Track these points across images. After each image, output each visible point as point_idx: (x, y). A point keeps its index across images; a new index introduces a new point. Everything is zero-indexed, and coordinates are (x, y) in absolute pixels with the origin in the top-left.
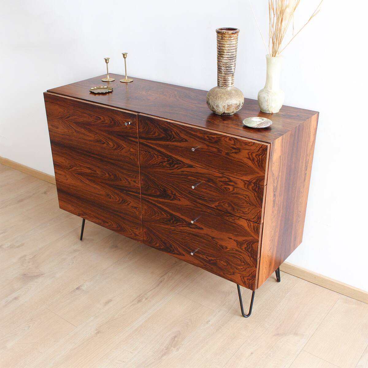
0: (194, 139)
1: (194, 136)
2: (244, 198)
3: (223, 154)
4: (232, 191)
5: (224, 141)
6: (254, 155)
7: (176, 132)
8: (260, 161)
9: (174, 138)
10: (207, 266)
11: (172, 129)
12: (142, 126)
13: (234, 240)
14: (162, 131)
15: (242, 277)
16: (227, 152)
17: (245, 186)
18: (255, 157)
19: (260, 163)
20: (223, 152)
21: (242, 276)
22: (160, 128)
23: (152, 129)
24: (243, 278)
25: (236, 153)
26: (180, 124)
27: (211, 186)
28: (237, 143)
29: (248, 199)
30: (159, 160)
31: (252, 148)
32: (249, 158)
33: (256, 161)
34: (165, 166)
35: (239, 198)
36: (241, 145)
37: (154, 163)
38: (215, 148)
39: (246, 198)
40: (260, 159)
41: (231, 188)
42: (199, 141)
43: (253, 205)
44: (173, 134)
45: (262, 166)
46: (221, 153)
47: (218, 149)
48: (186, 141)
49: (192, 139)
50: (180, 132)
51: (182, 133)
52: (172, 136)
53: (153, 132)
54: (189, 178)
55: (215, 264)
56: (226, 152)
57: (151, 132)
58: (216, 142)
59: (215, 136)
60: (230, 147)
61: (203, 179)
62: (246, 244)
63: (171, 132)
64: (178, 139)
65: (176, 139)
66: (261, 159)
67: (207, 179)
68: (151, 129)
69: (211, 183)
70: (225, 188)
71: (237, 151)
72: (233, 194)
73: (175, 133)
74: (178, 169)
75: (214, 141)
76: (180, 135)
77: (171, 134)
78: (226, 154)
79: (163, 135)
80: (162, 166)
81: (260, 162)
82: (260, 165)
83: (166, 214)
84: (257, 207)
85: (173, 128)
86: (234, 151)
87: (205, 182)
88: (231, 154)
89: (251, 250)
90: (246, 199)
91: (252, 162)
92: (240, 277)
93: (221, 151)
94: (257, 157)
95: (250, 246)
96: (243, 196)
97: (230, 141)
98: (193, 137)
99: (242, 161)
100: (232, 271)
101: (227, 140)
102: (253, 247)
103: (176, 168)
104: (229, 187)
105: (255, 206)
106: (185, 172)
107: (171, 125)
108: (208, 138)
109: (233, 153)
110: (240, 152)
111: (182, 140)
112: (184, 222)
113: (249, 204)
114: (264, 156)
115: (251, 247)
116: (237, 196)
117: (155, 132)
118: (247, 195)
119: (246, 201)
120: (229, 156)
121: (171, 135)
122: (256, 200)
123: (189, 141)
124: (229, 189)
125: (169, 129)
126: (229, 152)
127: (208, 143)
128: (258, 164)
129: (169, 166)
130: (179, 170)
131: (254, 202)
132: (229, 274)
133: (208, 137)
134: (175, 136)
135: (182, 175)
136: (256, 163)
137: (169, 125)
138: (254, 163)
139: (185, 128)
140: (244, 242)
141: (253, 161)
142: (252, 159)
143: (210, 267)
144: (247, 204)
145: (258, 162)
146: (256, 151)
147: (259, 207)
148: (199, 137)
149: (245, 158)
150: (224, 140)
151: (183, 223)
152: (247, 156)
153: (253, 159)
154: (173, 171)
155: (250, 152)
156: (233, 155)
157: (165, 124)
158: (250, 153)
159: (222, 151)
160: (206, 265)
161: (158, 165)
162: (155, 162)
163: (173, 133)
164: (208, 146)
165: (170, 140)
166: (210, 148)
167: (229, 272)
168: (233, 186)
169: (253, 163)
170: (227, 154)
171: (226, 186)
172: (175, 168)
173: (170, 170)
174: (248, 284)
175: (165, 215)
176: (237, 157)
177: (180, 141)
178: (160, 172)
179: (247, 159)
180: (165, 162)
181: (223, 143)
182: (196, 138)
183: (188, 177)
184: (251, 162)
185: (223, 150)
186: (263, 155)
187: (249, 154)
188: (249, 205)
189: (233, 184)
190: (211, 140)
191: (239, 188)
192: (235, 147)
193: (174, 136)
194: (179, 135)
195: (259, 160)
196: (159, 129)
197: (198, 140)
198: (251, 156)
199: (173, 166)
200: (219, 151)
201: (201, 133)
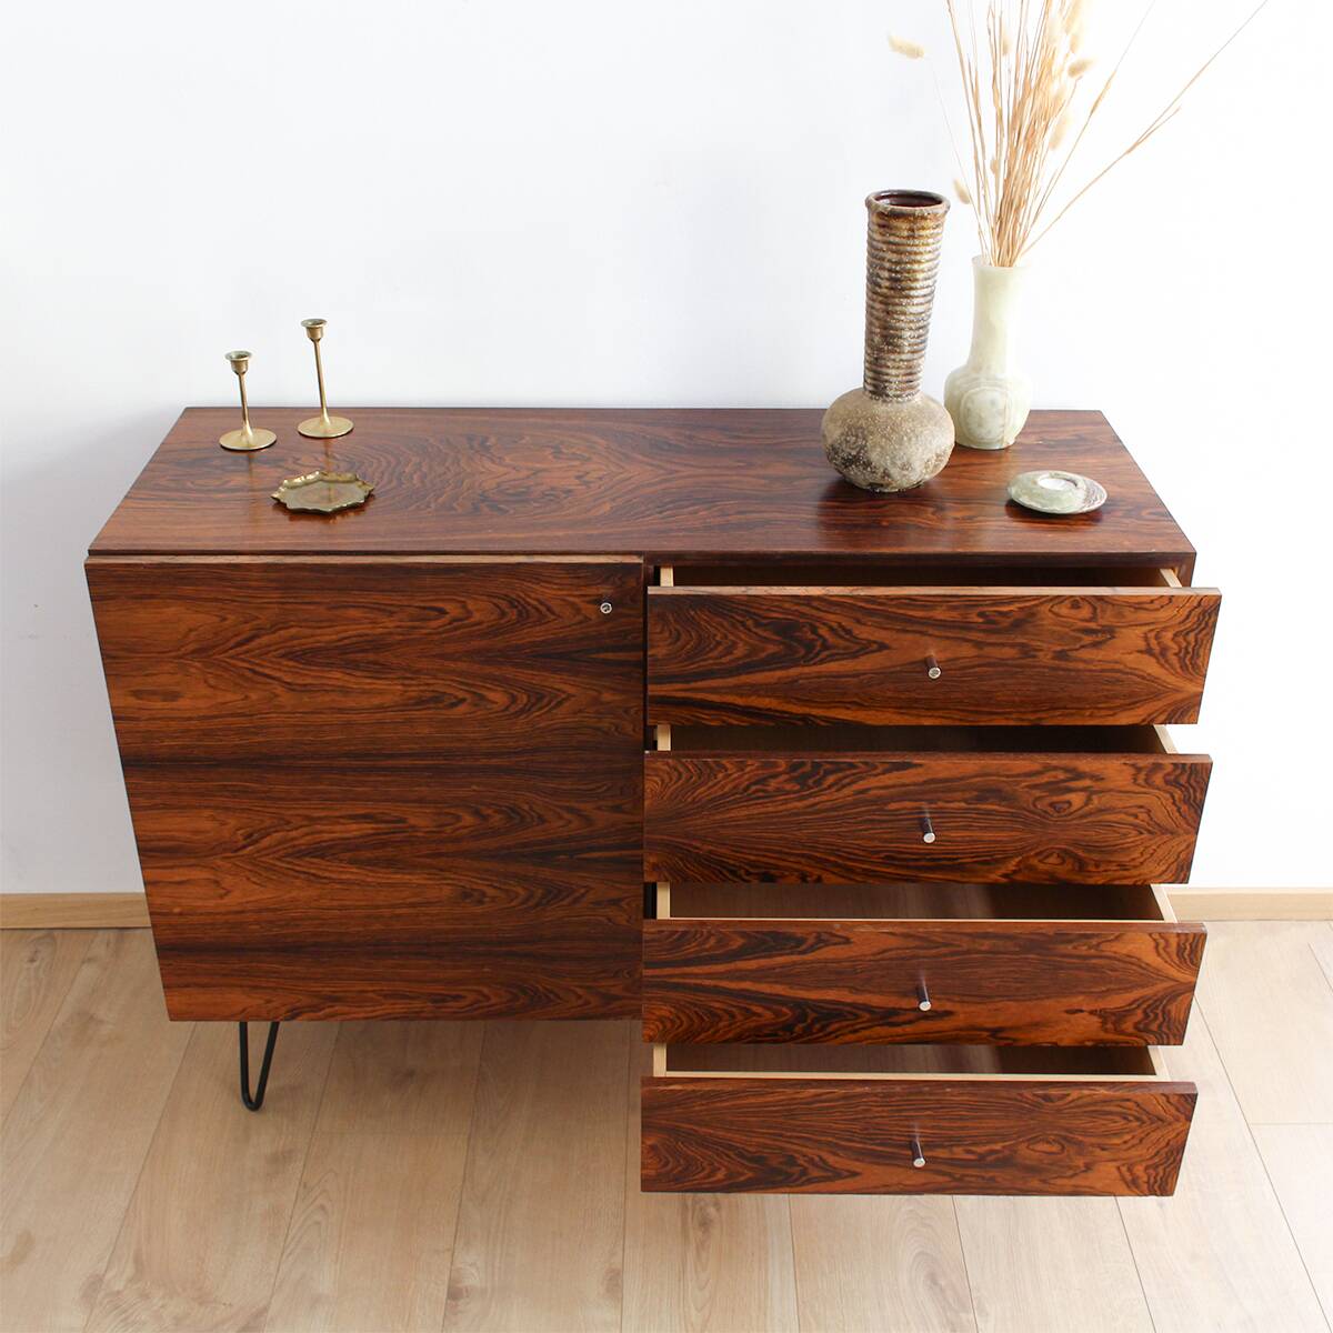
0: (917, 635)
1: (923, 624)
2: (1131, 819)
3: (1045, 658)
4: (1079, 809)
5: (1050, 615)
6: (1170, 635)
7: (835, 625)
8: (1190, 650)
9: (825, 647)
10: (967, 1179)
11: (819, 619)
12: (667, 634)
13: (1092, 1013)
14: (765, 634)
15: (1124, 1169)
16: (1059, 648)
17: (1135, 780)
18: (1171, 644)
19: (1189, 656)
20: (1041, 654)
21: (1123, 1165)
22: (758, 624)
23: (718, 638)
24: (1129, 1170)
25: (1095, 645)
26: (855, 593)
27: (989, 813)
28: (1103, 611)
29: (1147, 819)
30: (746, 776)
31: (1163, 615)
32: (1149, 651)
33: (1176, 654)
34: (778, 790)
35: (1109, 825)
36: (1120, 615)
37: (721, 793)
38: (1012, 646)
39: (1136, 817)
40: (1189, 643)
41: (1077, 799)
42: (937, 637)
43: (1164, 830)
44: (821, 636)
45: (1194, 666)
46: (1034, 657)
47: (1023, 645)
48: (882, 647)
49: (909, 636)
50: (858, 621)
51: (865, 624)
52: (819, 643)
53: (720, 648)
54: (893, 806)
55: (1005, 1162)
56: (1055, 652)
57: (716, 647)
58: (1018, 625)
59: (1012, 608)
60: (1074, 630)
61: (958, 795)
62: (1139, 1011)
63: (814, 630)
64: (845, 648)
65: (835, 651)
66: (1193, 644)
67: (975, 793)
68: (715, 635)
69: (992, 804)
70: (1052, 805)
71: (1100, 637)
72: (1082, 817)
73: (831, 629)
74: (838, 790)
75: (1006, 622)
76: (856, 632)
77: (811, 636)
78: (1053, 658)
79: (772, 649)
80: (761, 794)
81: (1187, 652)
82: (1188, 663)
83: (768, 1009)
84: (1179, 835)
85: (821, 614)
86: (1087, 639)
87: (963, 805)
88: (1075, 654)
89: (1160, 1026)
90: (1137, 821)
91: (1158, 662)
92: (1114, 1170)
93: (1032, 653)
94: (1181, 639)
95: (1159, 1011)
96: (1126, 813)
97: (1073, 612)
98: (915, 628)
99: (1121, 667)
100: (1080, 1162)
101: (1064, 610)
102: (1169, 1011)
103: (830, 787)
104: (1068, 797)
105: (1172, 833)
106: (871, 792)
107: (815, 604)
108: (981, 620)
109: (1083, 647)
110: (1114, 637)
111: (865, 648)
112: (860, 1012)
113: (1149, 832)
114: (1204, 632)
115: (1160, 1015)
116: (1100, 818)
117: (734, 644)
118: (1141, 807)
119: (1135, 826)
120: (1066, 660)
121: (813, 640)
122: (1177, 814)
123: (894, 646)
124: (1066, 806)
125: (801, 620)
126: (1066, 648)
127: (981, 635)
128: (1182, 660)
129: (797, 787)
130: (846, 791)
131: (1166, 822)
132: (1070, 1173)
133: (981, 615)
134: (831, 639)
135: (855, 804)
136: (1174, 660)
137: (805, 609)
138: (1167, 661)
139: (880, 604)
140: (1134, 1006)
141: (1160, 658)
142: (1157, 649)
143: (983, 1178)
144: (1141, 833)
145: (1182, 655)
146: (1178, 621)
147: (1187, 833)
148: (943, 624)
149: (1130, 653)
150: (1050, 611)
151: (857, 1017)
152: (1142, 644)
153: (1164, 650)
154: (817, 799)
155: (1152, 630)
156: (1085, 654)
157: (787, 605)
158: (1152, 635)
159: (1041, 650)
160: (964, 1176)
161: (738, 796)
162: (723, 787)
163: (823, 631)
164: (978, 644)
165: (807, 660)
166: (988, 650)
167: (1070, 1168)
168: (1083, 789)
169: (1162, 661)
170: (1061, 655)
171: (1055, 799)
172: (825, 786)
173: (801, 799)
174: (1148, 1182)
175: (768, 1015)
176: (1100, 657)
177: (854, 655)
178: (749, 817)
179: (1139, 654)
180: (775, 776)
181: (1045, 622)
182: (924, 629)
183: (886, 804)
184: (1154, 660)
185: (1045, 646)
186: (1204, 629)
187: (1146, 638)
188: (1146, 835)
189: (1087, 782)
190: (995, 623)
191: (1110, 790)
192: (1093, 625)
193: (825, 640)
194: (849, 632)
195: (1186, 648)
196: (754, 630)
197: (936, 633)
198: (1153, 643)
199: (815, 782)
200: (1026, 651)
201: (955, 608)
